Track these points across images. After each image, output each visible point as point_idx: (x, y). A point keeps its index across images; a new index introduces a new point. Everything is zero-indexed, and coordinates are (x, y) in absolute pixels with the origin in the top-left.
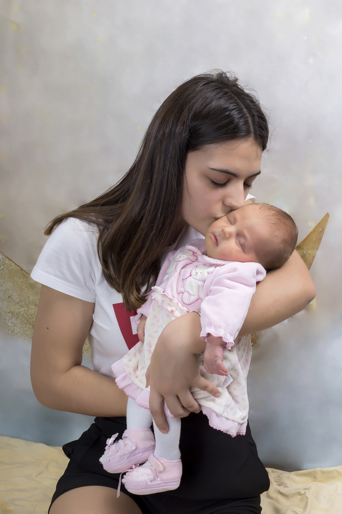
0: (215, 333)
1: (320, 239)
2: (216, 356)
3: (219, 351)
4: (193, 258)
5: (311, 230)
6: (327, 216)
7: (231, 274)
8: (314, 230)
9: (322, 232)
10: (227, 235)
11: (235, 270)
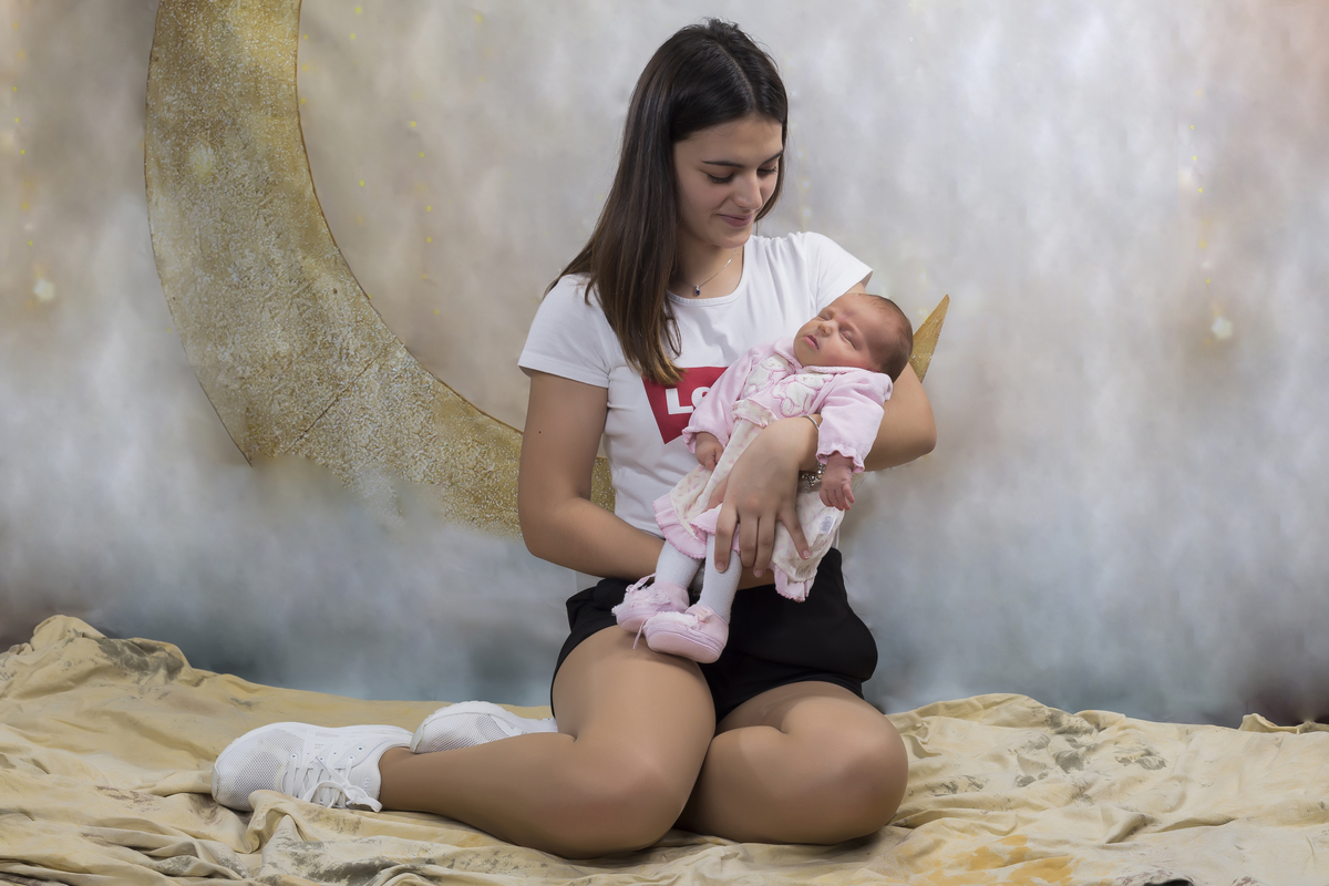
0: (846, 452)
1: (937, 335)
2: (844, 480)
3: (847, 474)
4: (789, 369)
5: (923, 322)
6: (947, 299)
7: (861, 386)
8: (928, 322)
9: (939, 324)
10: (827, 331)
11: (865, 381)
